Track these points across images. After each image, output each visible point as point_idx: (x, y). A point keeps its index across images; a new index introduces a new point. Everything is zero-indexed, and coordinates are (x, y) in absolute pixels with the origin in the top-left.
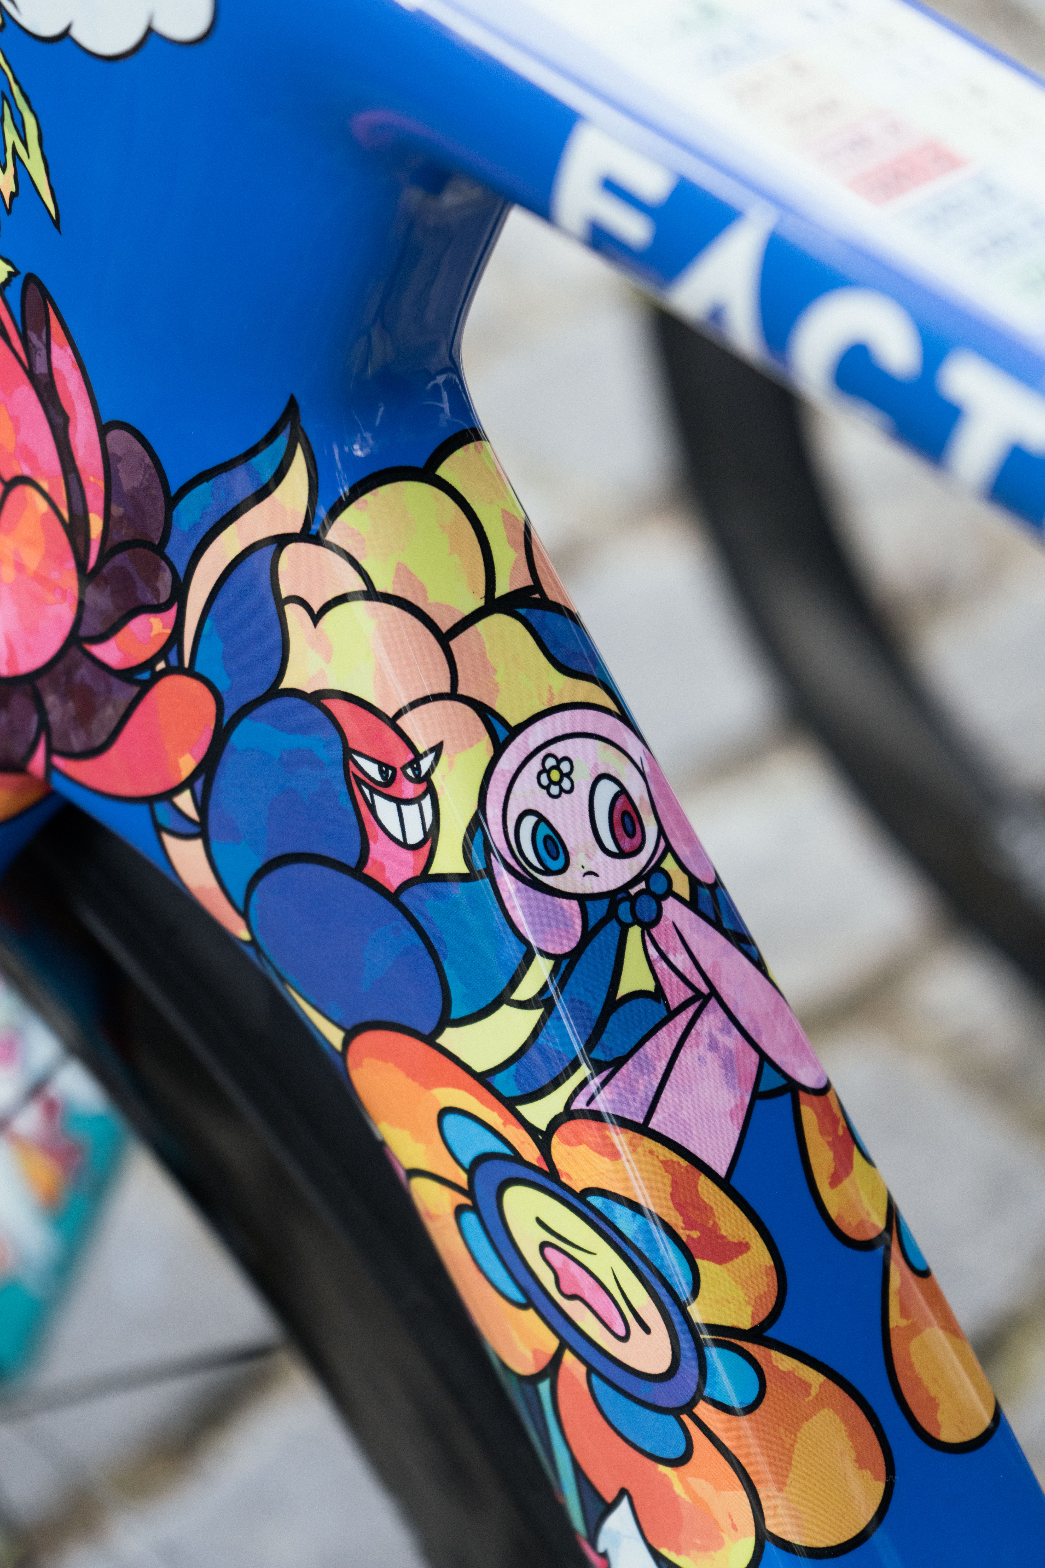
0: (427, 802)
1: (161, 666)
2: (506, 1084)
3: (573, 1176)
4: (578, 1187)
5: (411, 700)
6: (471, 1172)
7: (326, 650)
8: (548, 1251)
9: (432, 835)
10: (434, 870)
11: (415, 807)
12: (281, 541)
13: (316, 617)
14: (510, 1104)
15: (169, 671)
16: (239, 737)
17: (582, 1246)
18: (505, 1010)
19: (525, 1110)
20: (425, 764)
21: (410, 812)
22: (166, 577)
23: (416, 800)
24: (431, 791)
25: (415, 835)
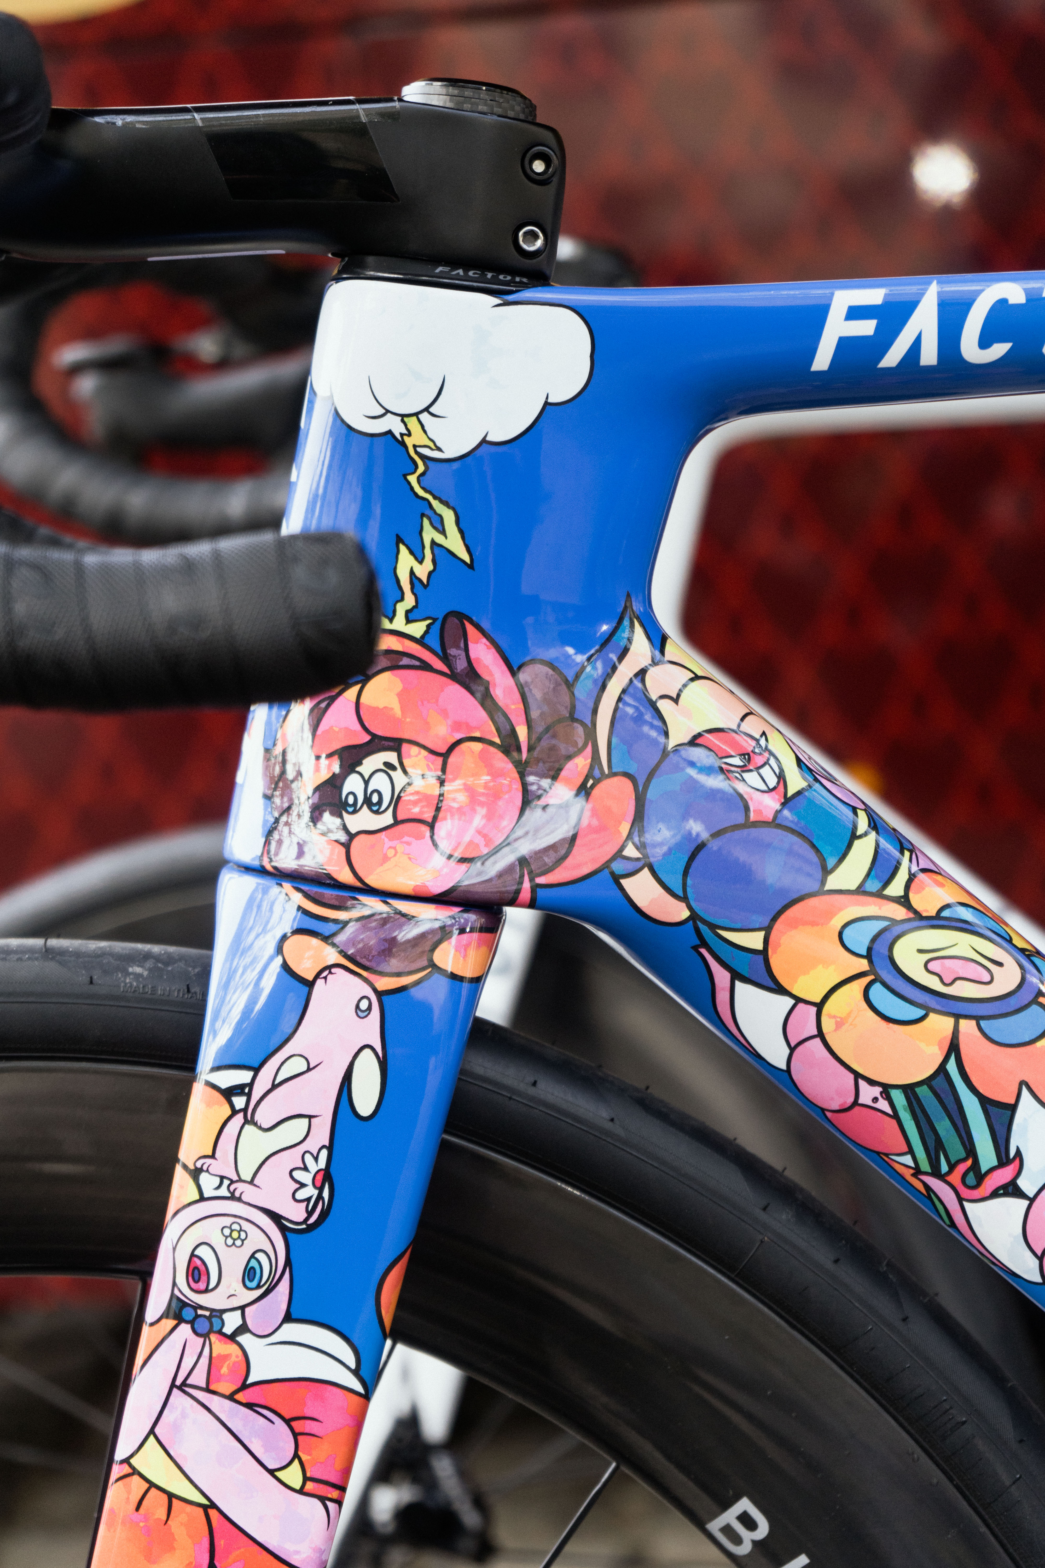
0: (772, 761)
1: (591, 782)
2: (873, 886)
3: (928, 909)
4: (933, 913)
5: (741, 717)
6: (869, 956)
7: (688, 714)
8: (931, 966)
9: (781, 777)
10: (789, 794)
11: (767, 767)
12: (641, 674)
13: (676, 700)
14: (879, 895)
15: (597, 782)
16: (651, 794)
17: (948, 946)
18: (857, 843)
19: (888, 892)
20: (763, 742)
21: (766, 771)
22: (580, 730)
23: (766, 763)
24: (771, 753)
25: (772, 781)
